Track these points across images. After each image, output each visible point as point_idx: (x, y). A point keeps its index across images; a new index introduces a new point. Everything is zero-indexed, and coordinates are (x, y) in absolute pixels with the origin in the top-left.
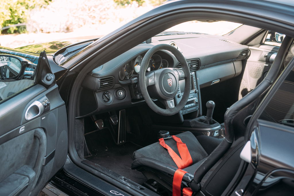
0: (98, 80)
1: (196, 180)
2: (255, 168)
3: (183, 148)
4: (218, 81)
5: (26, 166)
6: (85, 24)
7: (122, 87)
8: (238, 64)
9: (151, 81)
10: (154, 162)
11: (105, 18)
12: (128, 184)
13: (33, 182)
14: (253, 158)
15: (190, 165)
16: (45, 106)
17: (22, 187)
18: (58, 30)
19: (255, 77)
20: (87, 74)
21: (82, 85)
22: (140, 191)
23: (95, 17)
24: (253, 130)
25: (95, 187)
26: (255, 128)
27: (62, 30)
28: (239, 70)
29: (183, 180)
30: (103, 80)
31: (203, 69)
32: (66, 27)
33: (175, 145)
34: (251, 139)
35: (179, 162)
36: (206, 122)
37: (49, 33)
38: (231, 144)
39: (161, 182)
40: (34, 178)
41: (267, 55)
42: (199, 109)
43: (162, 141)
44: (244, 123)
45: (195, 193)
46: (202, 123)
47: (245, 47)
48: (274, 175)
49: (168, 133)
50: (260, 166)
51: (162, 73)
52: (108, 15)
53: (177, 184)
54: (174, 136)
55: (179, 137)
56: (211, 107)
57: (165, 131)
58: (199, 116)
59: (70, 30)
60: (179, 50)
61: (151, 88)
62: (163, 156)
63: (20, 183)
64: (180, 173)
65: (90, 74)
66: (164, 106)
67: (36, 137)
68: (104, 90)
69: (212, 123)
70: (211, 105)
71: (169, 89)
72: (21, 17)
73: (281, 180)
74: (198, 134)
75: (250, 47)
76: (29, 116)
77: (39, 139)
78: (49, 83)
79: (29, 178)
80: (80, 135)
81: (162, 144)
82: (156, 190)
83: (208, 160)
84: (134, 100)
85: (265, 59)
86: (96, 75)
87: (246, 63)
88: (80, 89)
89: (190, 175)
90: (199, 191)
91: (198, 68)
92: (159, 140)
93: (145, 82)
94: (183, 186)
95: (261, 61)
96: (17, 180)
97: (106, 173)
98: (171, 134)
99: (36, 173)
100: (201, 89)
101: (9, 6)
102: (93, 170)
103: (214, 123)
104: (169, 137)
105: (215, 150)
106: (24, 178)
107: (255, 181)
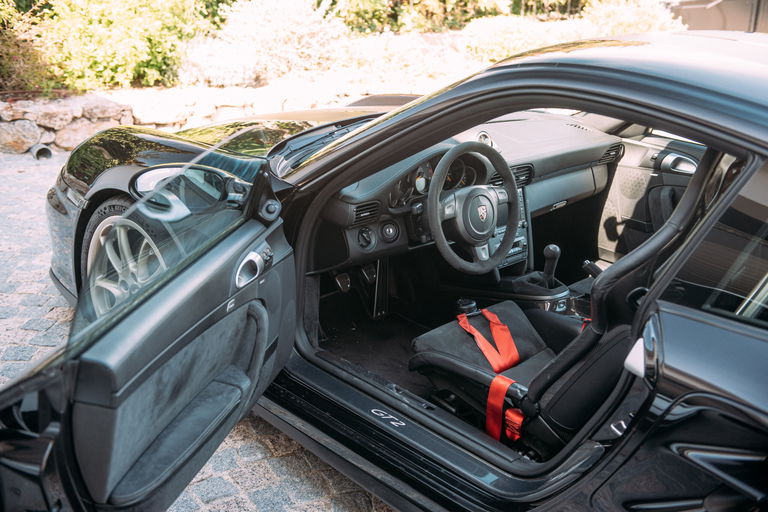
0: (353, 208)
1: (532, 397)
2: (651, 388)
3: (502, 334)
4: (562, 204)
5: (233, 367)
6: (290, 69)
7: (392, 221)
8: (600, 171)
9: (448, 212)
10: (452, 360)
11: (328, 59)
12: (405, 399)
13: (247, 396)
14: (648, 368)
15: (515, 364)
16: (266, 261)
17: (230, 406)
18: (239, 81)
19: (632, 197)
20: (333, 196)
21: (320, 215)
22: (427, 413)
23: (309, 56)
24: (649, 319)
25: (344, 402)
26: (653, 315)
27: (247, 82)
28: (602, 183)
29: (507, 395)
30: (361, 207)
31: (537, 181)
32: (254, 76)
33: (486, 327)
34: (644, 334)
35: (496, 360)
36: (542, 284)
37: (223, 86)
38: (599, 337)
39: (463, 397)
40: (249, 389)
41: (656, 155)
42: (528, 257)
43: (463, 320)
44: (627, 300)
45: (528, 419)
46: (535, 285)
47: (615, 139)
48: (689, 402)
49: (474, 304)
50: (663, 385)
51: (470, 197)
52: (334, 51)
53: (496, 402)
54: (485, 310)
55: (494, 313)
56: (553, 257)
57: (468, 301)
58: (529, 271)
59: (263, 82)
60: (495, 147)
61: (449, 224)
62: (465, 348)
63: (228, 400)
64: (502, 382)
65: (337, 197)
66: (470, 256)
67: (250, 316)
68: (362, 225)
69: (553, 286)
70: (554, 253)
71: (481, 226)
72: (169, 55)
73: (700, 412)
74: (528, 306)
75: (624, 140)
76: (241, 281)
77: (256, 321)
78: (271, 217)
79: (241, 390)
80: (313, 304)
81: (462, 325)
82: (453, 410)
83: (557, 362)
84: (412, 243)
85: (652, 163)
86: (347, 199)
87: (615, 170)
88: (316, 222)
89: (519, 386)
90: (536, 417)
91: (528, 182)
92: (459, 316)
93: (438, 212)
94: (506, 406)
95: (644, 166)
96: (221, 393)
97: (362, 377)
98: (480, 306)
99: (252, 381)
100: (532, 220)
101: (147, 35)
102: (339, 371)
103: (557, 285)
104: (475, 312)
105: (571, 345)
106: (233, 391)
107: (652, 409)
